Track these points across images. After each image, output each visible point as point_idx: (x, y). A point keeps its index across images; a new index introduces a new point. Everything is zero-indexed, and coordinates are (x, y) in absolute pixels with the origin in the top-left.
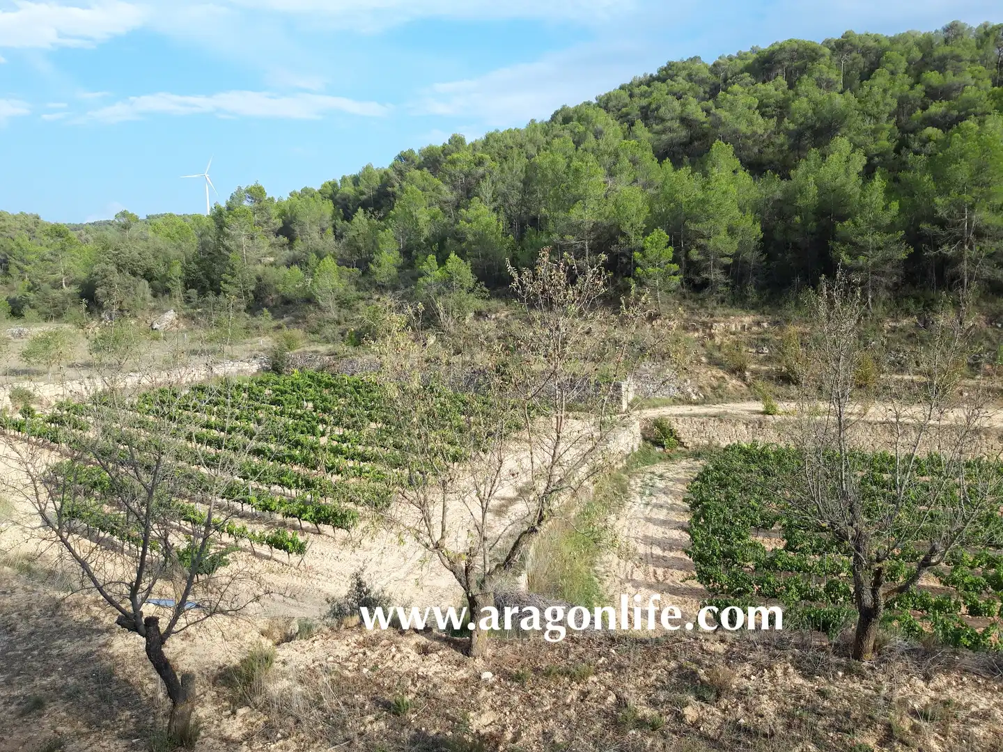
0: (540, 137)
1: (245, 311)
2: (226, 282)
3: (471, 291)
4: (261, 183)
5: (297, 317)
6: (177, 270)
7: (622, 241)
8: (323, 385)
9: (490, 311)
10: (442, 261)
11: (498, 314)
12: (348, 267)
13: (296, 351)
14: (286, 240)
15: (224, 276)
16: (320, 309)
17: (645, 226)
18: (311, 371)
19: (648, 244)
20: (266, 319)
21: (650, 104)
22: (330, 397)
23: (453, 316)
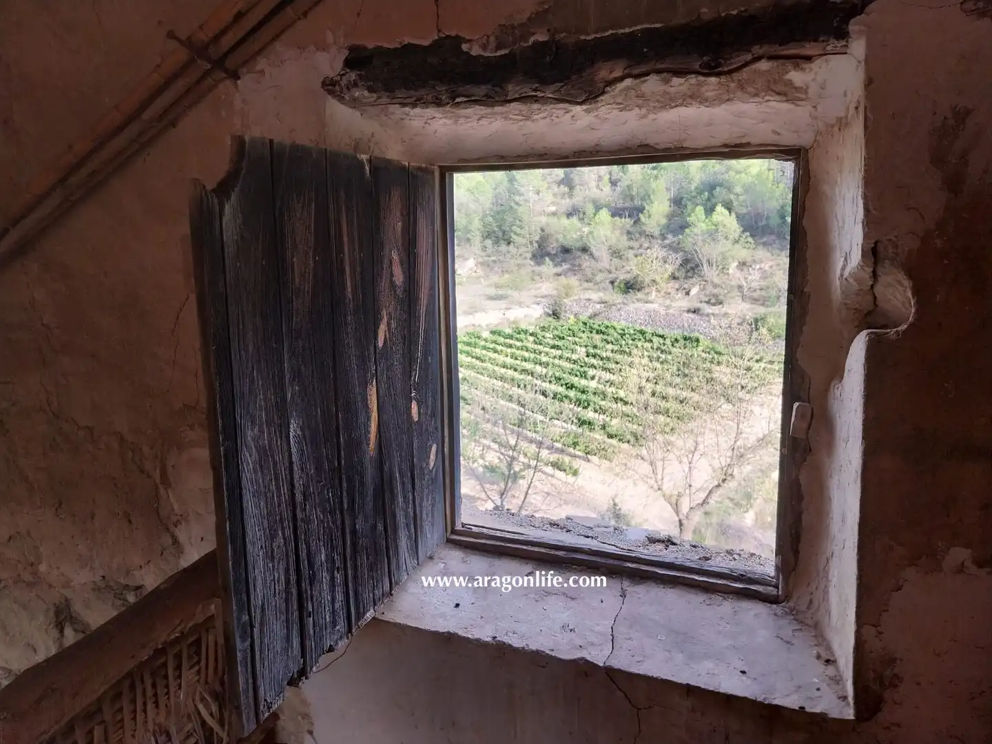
1: (531, 259)
2: (515, 233)
3: (736, 241)
5: (573, 265)
6: (476, 224)
8: (595, 331)
9: (754, 261)
10: (710, 211)
11: (763, 265)
12: (621, 217)
13: (572, 299)
14: (566, 189)
15: (514, 228)
16: (594, 259)
18: (584, 318)
20: (548, 268)
22: (600, 344)
23: (718, 266)
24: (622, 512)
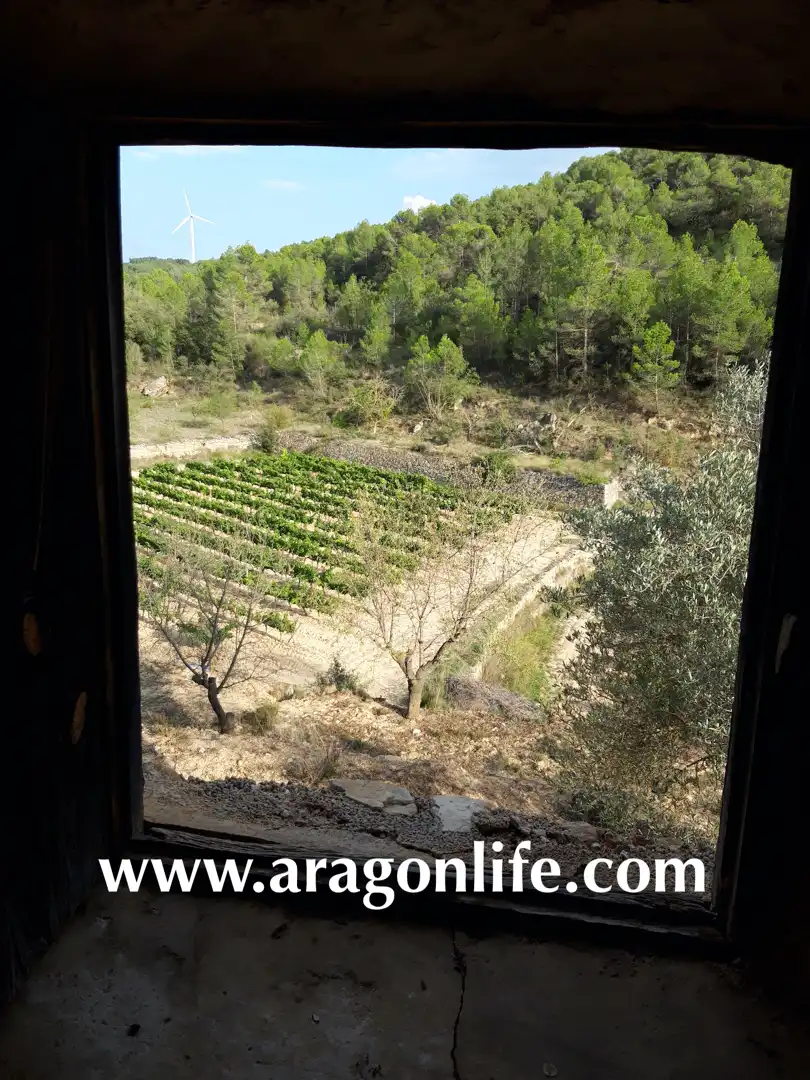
0: (552, 196)
1: (235, 381)
2: (216, 351)
3: (461, 376)
4: (251, 243)
5: (286, 392)
6: (168, 336)
7: (623, 331)
8: (311, 468)
9: (480, 398)
10: (435, 341)
11: (488, 403)
12: (338, 341)
13: (284, 430)
14: (275, 304)
15: (214, 344)
16: (310, 386)
17: (648, 316)
18: (299, 452)
19: (649, 339)
20: (256, 394)
21: (679, 161)
22: (318, 483)
23: (442, 402)
24: (346, 673)
